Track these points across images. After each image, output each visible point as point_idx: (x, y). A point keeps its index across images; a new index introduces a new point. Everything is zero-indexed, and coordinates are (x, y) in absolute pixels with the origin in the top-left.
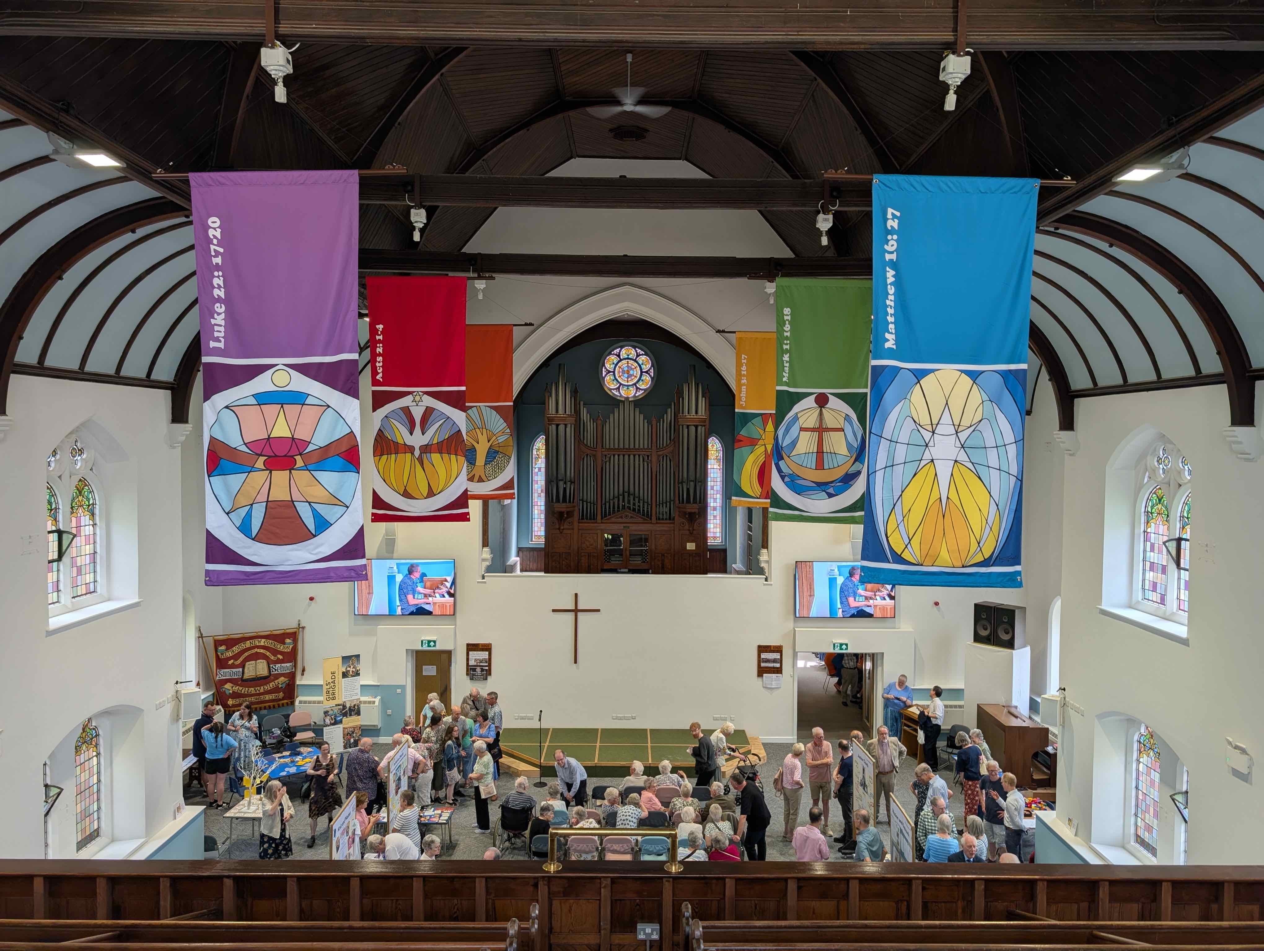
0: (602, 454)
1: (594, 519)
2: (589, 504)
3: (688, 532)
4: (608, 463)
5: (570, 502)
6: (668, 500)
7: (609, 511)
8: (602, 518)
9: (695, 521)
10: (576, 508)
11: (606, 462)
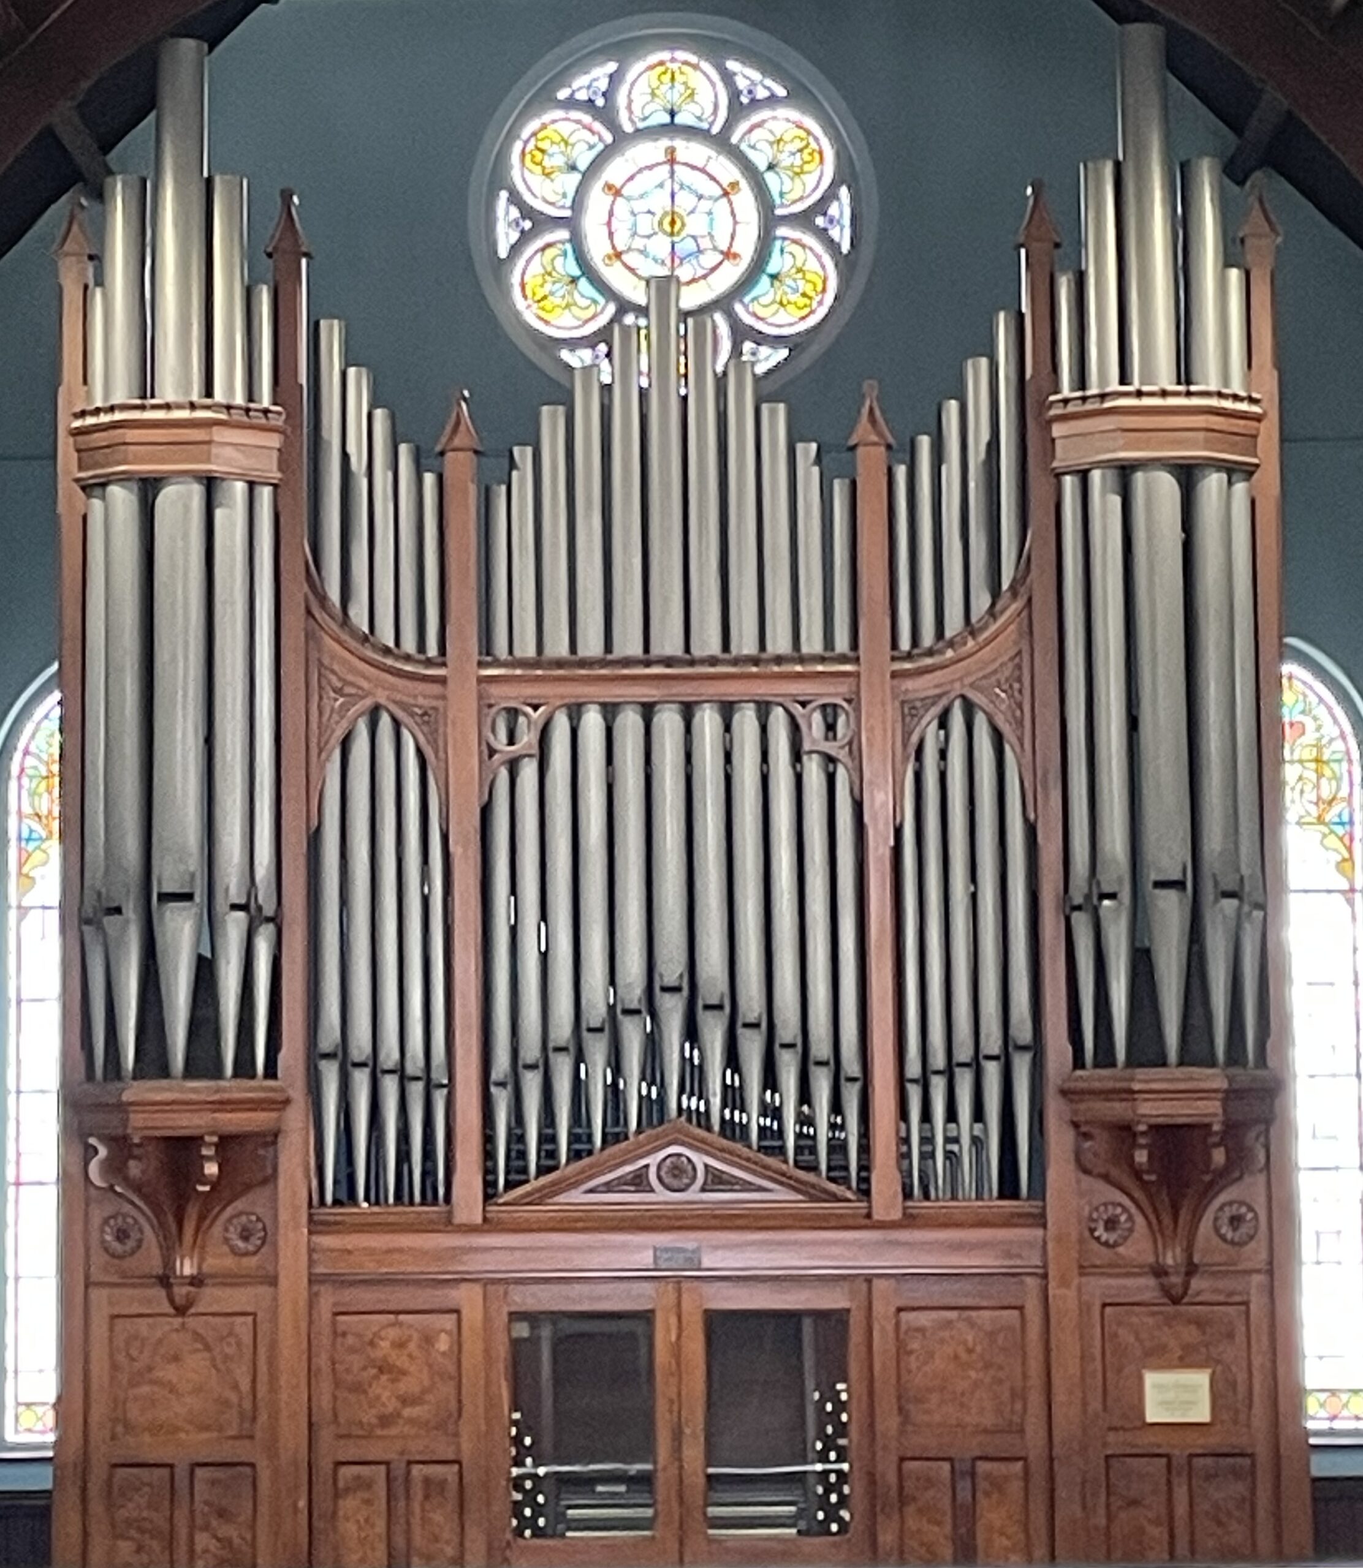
2: (390, 1086)
3: (1145, 1287)
4: (529, 772)
5: (244, 1066)
6: (992, 1043)
7: (547, 1138)
8: (489, 1193)
9: (1209, 1191)
10: (296, 1118)
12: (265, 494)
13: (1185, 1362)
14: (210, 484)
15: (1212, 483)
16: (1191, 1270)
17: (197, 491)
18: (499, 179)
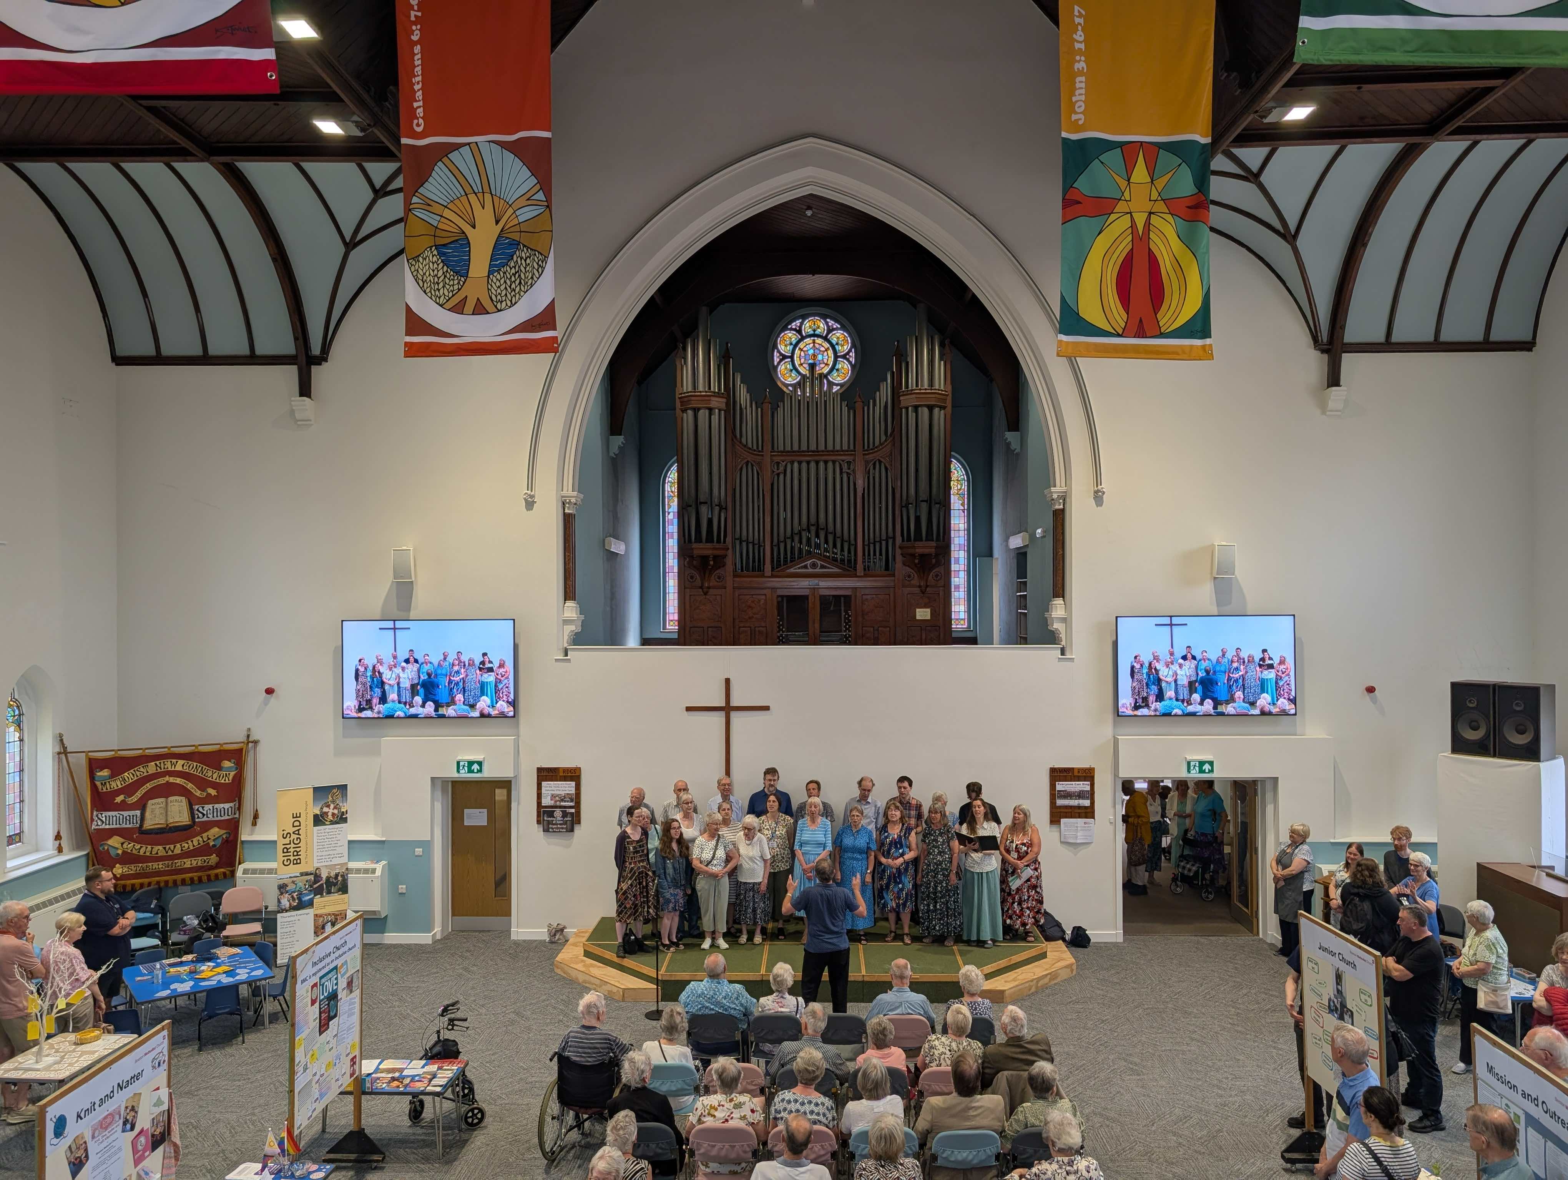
0: (772, 461)
1: (759, 570)
2: (751, 546)
3: (917, 590)
4: (782, 476)
5: (719, 541)
6: (884, 537)
7: (786, 558)
8: (773, 570)
9: (930, 570)
10: (730, 552)
11: (778, 475)
12: (723, 412)
13: (925, 607)
14: (711, 410)
15: (936, 410)
16: (927, 586)
17: (707, 411)
18: (775, 346)
